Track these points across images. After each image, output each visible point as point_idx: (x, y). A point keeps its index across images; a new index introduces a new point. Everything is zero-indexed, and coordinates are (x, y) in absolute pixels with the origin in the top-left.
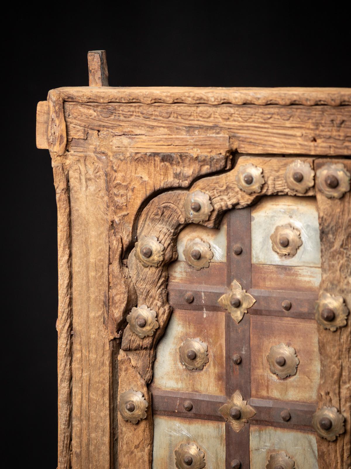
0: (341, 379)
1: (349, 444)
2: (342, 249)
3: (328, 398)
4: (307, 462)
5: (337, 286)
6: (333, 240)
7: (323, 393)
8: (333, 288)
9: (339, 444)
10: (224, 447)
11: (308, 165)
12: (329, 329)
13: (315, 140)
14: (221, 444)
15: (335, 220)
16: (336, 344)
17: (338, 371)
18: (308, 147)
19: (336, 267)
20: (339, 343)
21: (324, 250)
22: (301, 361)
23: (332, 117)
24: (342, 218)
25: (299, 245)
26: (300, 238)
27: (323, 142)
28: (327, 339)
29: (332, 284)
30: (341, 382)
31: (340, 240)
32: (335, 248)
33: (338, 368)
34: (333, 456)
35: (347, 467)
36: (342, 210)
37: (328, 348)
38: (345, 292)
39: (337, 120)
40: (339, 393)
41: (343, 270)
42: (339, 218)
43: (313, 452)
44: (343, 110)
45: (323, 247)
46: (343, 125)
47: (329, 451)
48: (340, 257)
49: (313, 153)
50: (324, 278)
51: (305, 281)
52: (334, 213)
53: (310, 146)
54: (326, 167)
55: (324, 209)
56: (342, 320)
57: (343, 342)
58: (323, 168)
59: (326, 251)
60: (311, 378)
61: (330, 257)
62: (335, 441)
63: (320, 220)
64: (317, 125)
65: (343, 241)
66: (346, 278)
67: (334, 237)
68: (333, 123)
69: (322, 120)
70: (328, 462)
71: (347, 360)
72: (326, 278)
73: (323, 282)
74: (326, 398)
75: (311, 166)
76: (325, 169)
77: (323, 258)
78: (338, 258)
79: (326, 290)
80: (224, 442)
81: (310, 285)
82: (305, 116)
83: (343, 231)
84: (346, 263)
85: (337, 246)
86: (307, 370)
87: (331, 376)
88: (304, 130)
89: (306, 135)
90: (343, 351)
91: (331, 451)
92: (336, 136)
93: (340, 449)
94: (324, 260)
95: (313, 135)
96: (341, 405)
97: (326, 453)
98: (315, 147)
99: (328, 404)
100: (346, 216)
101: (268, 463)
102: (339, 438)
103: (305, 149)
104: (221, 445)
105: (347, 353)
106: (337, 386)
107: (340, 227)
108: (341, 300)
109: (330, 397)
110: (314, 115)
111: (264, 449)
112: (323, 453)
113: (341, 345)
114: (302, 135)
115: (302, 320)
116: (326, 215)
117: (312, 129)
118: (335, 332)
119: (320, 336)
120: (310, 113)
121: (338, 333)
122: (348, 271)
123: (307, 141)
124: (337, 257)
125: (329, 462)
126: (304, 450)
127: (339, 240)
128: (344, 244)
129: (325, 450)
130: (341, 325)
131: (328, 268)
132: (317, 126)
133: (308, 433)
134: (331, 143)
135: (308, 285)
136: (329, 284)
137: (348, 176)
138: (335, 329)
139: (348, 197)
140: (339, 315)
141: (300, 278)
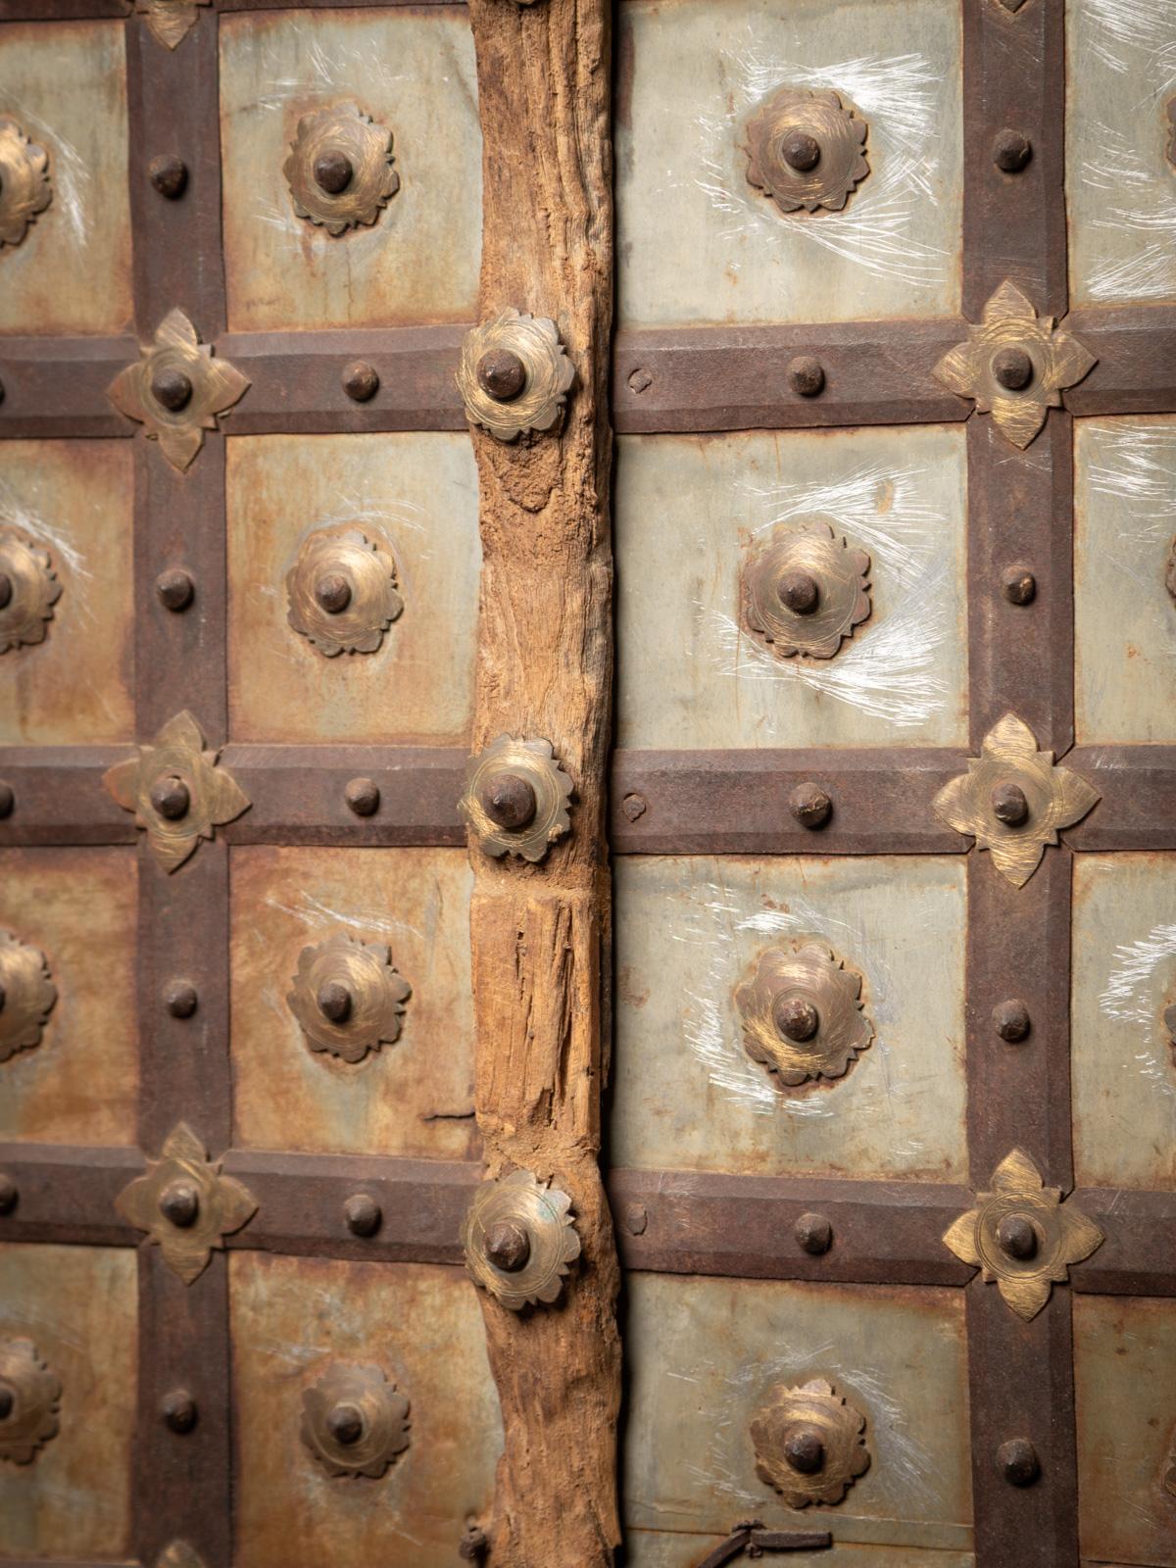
1: (597, 17)
4: (440, 127)
9: (559, 17)
10: (121, 115)
14: (110, 108)
34: (534, 72)
35: (589, 115)
47: (518, 50)
62: (540, 5)
70: (515, 97)
80: (122, 99)
91: (528, 52)
93: (561, 37)
97: (507, 61)
101: (290, 152)
104: (111, 112)
111: (273, 101)
112: (498, 64)
125: (521, 95)
126: (428, 81)
129: (504, 51)
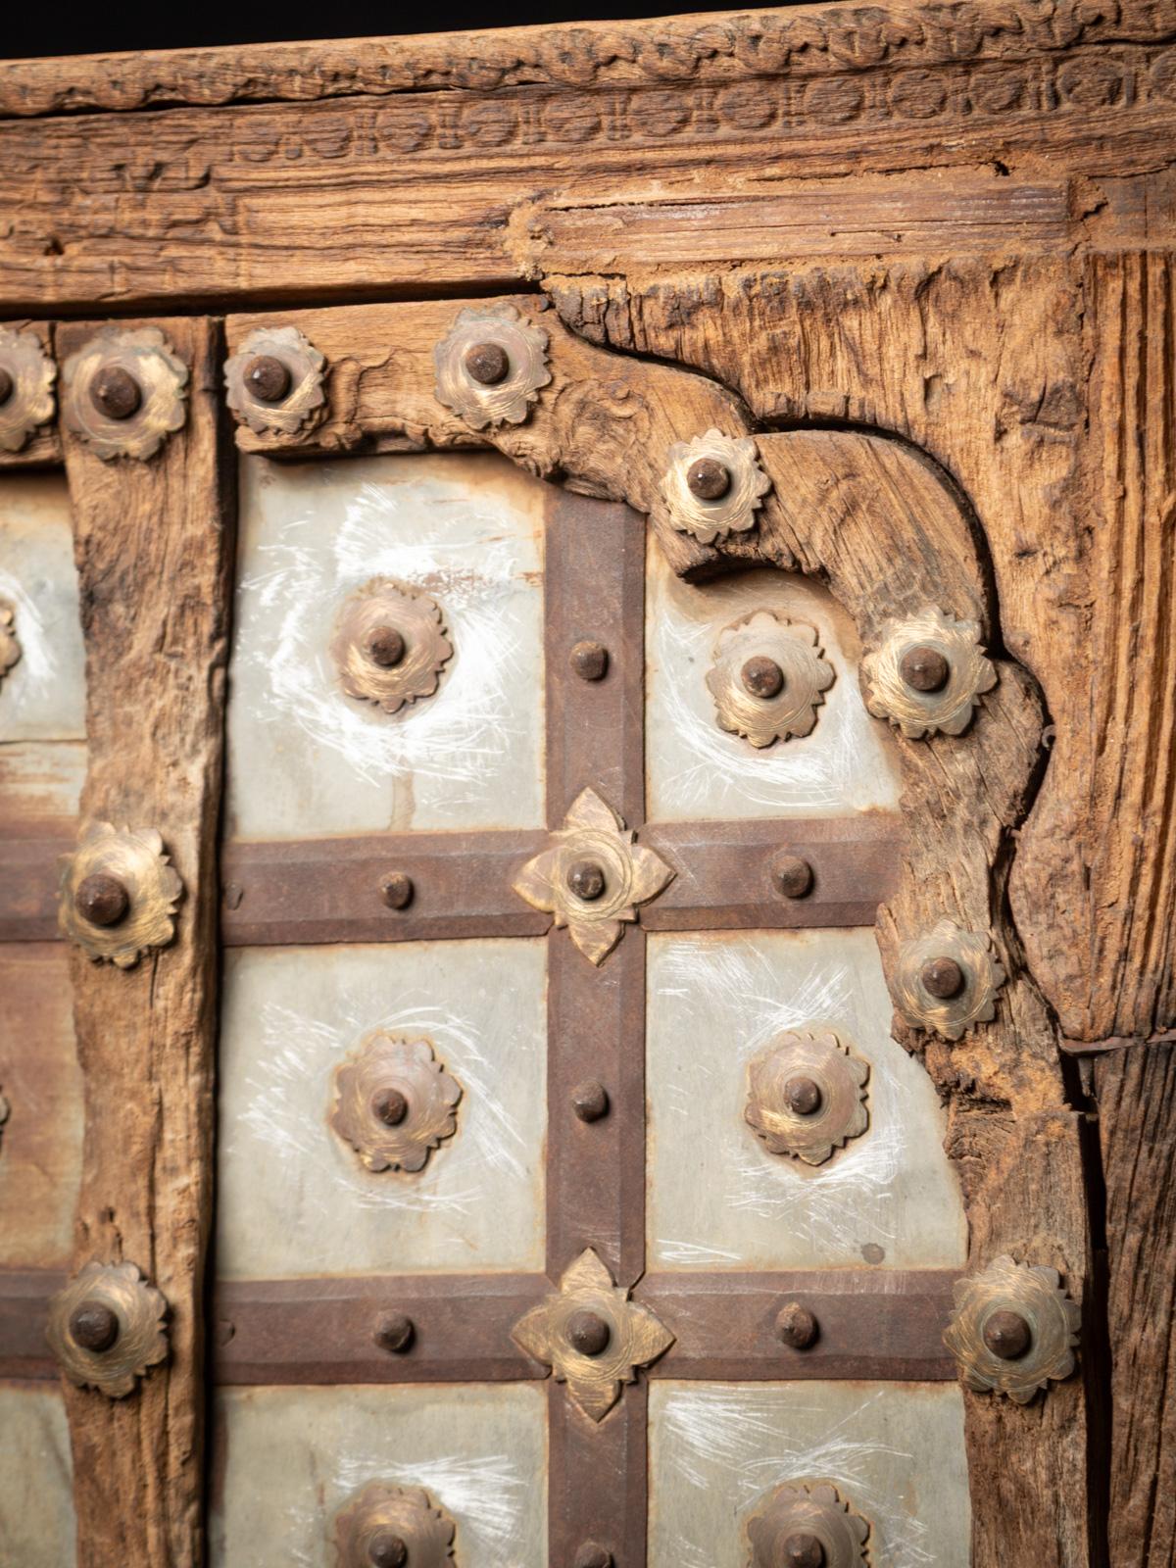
0: (159, 1156)
1: (188, 1408)
2: (160, 657)
3: (109, 1232)
5: (141, 797)
6: (128, 624)
7: (90, 1219)
8: (128, 806)
9: (150, 1409)
11: (34, 341)
12: (111, 962)
13: (55, 248)
15: (132, 549)
16: (139, 1020)
17: (147, 1122)
18: (31, 275)
19: (140, 724)
20: (147, 1013)
21: (95, 669)
22: (15, 1109)
23: (117, 154)
24: (160, 537)
25: (10, 662)
26: (13, 634)
27: (87, 251)
28: (105, 1003)
29: (126, 793)
30: (159, 1166)
31: (154, 620)
32: (133, 654)
33: (145, 1113)
34: (125, 1461)
35: (180, 1505)
36: (159, 505)
37: (107, 1038)
38: (172, 817)
39: (134, 164)
40: (151, 1210)
41: (164, 738)
42: (147, 539)
43: (60, 1460)
44: (154, 127)
45: (94, 658)
46: (157, 184)
47: (110, 1440)
48: (155, 685)
49: (49, 296)
50: (95, 773)
51: (31, 797)
52: (128, 521)
53: (40, 271)
54: (97, 343)
55: (95, 507)
56: (156, 921)
57: (166, 1010)
58: (87, 348)
59: (102, 670)
60: (51, 1169)
61: (117, 688)
62: (133, 1397)
63: (81, 549)
64: (64, 187)
65: (164, 624)
66: (175, 764)
67: (132, 612)
68: (120, 177)
69: (81, 168)
70: (107, 1486)
71: (181, 1079)
72: (103, 769)
73: (91, 786)
74: (103, 1236)
75: (42, 346)
76: (94, 352)
77: (93, 698)
78: (147, 692)
79: (103, 815)
81: (50, 811)
82: (20, 157)
83: (165, 588)
84: (176, 710)
85: (142, 641)
86: (38, 1139)
87: (119, 1145)
88: (18, 212)
89: (23, 228)
90: (164, 1046)
91: (119, 1442)
92: (130, 225)
93: (152, 1429)
94: (96, 706)
95: (50, 229)
96: (159, 1259)
97: (99, 1450)
98: (60, 271)
99: (108, 1256)
100: (176, 528)
102: (145, 1384)
103: (23, 284)
105: (182, 1052)
106: (142, 1182)
107: (152, 573)
108: (156, 846)
109: (116, 1228)
110: (52, 153)
112: (90, 1450)
113: (157, 1021)
114: (11, 231)
115: (19, 948)
116: (102, 528)
117: (45, 206)
118: (132, 969)
119: (81, 995)
120: (37, 145)
121: (145, 974)
122: (183, 740)
123: (26, 251)
124: (141, 689)
125: (112, 1484)
126: (26, 1455)
127: (148, 623)
128: (169, 639)
129: (96, 1439)
130: (156, 938)
131: (109, 733)
132: (63, 191)
133: (39, 1388)
134: (115, 253)
135: (40, 813)
136: (113, 792)
137: (177, 373)
138: (131, 959)
139: (182, 455)
140: (145, 900)
141: (12, 788)
